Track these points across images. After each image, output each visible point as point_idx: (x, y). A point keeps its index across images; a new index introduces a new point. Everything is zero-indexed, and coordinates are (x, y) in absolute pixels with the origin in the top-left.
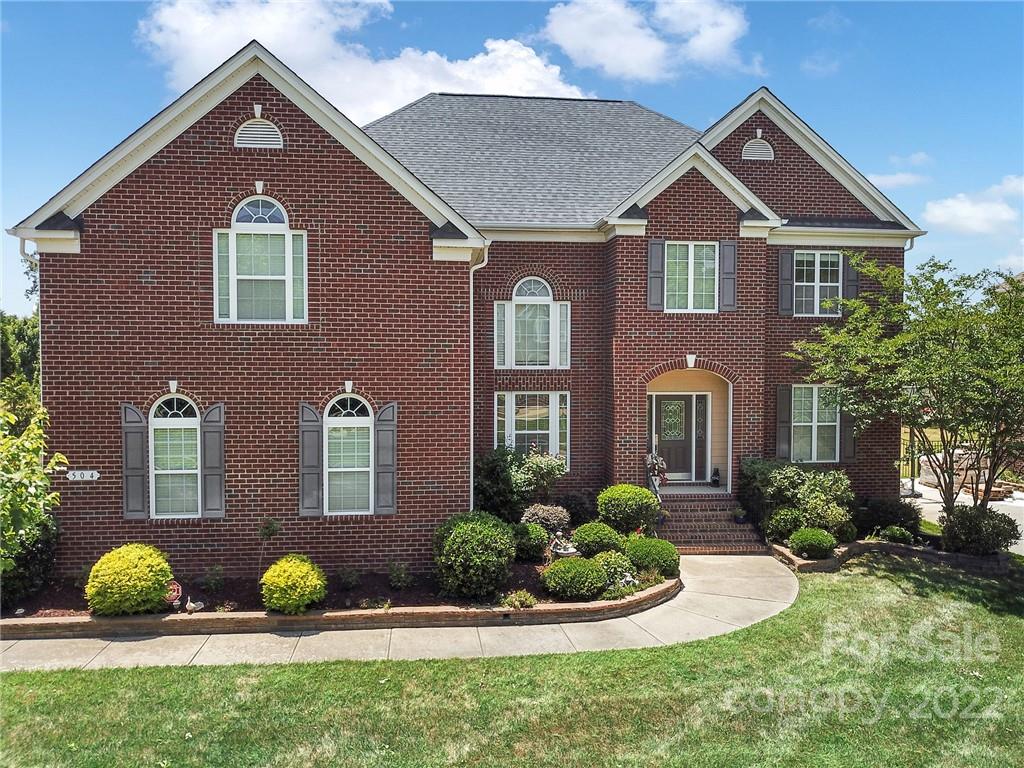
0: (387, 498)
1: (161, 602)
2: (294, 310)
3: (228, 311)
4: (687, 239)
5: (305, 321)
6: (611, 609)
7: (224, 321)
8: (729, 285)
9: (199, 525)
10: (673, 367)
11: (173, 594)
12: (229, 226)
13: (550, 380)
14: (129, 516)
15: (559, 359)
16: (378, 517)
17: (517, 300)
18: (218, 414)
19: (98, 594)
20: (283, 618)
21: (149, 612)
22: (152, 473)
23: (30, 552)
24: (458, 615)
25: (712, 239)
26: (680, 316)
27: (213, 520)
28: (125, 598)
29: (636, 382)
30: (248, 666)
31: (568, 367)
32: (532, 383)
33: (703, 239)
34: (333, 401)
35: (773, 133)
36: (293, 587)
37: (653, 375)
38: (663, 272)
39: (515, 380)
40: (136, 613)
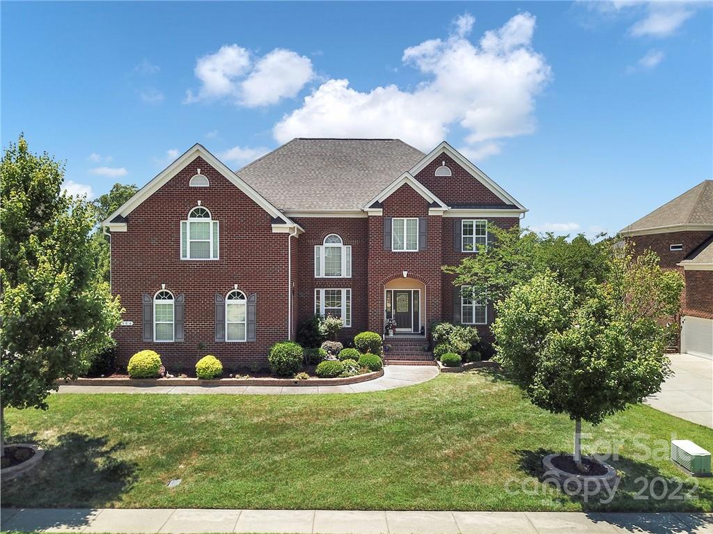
0: (252, 335)
1: (157, 373)
2: (213, 255)
3: (186, 254)
4: (403, 217)
5: (218, 259)
6: (341, 381)
7: (185, 259)
8: (424, 238)
9: (173, 345)
10: (397, 277)
11: (162, 370)
12: (187, 219)
13: (342, 283)
14: (145, 340)
15: (346, 272)
16: (248, 343)
17: (325, 245)
18: (182, 298)
19: (132, 369)
20: (204, 380)
21: (152, 377)
22: (155, 322)
23: (106, 353)
24: (276, 381)
25: (415, 217)
26: (399, 253)
27: (179, 343)
28: (143, 370)
29: (379, 284)
30: (187, 394)
31: (350, 277)
32: (334, 284)
33: (411, 217)
34: (229, 293)
35: (451, 163)
36: (208, 368)
37: (387, 281)
38: (391, 233)
39: (324, 283)
40: (147, 377)
